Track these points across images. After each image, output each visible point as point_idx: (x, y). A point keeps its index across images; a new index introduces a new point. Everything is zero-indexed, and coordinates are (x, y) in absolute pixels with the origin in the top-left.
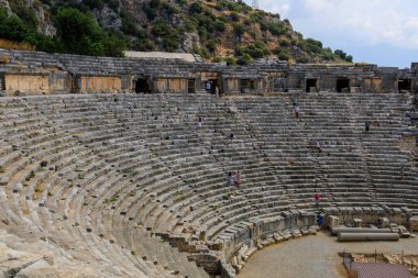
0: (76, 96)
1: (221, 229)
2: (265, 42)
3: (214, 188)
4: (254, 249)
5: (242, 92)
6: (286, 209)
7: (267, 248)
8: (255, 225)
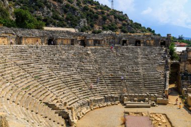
0: (19, 45)
1: (76, 102)
2: (116, 24)
3: (76, 85)
4: (89, 110)
5: (95, 45)
6: (106, 94)
7: (95, 110)
8: (91, 100)
